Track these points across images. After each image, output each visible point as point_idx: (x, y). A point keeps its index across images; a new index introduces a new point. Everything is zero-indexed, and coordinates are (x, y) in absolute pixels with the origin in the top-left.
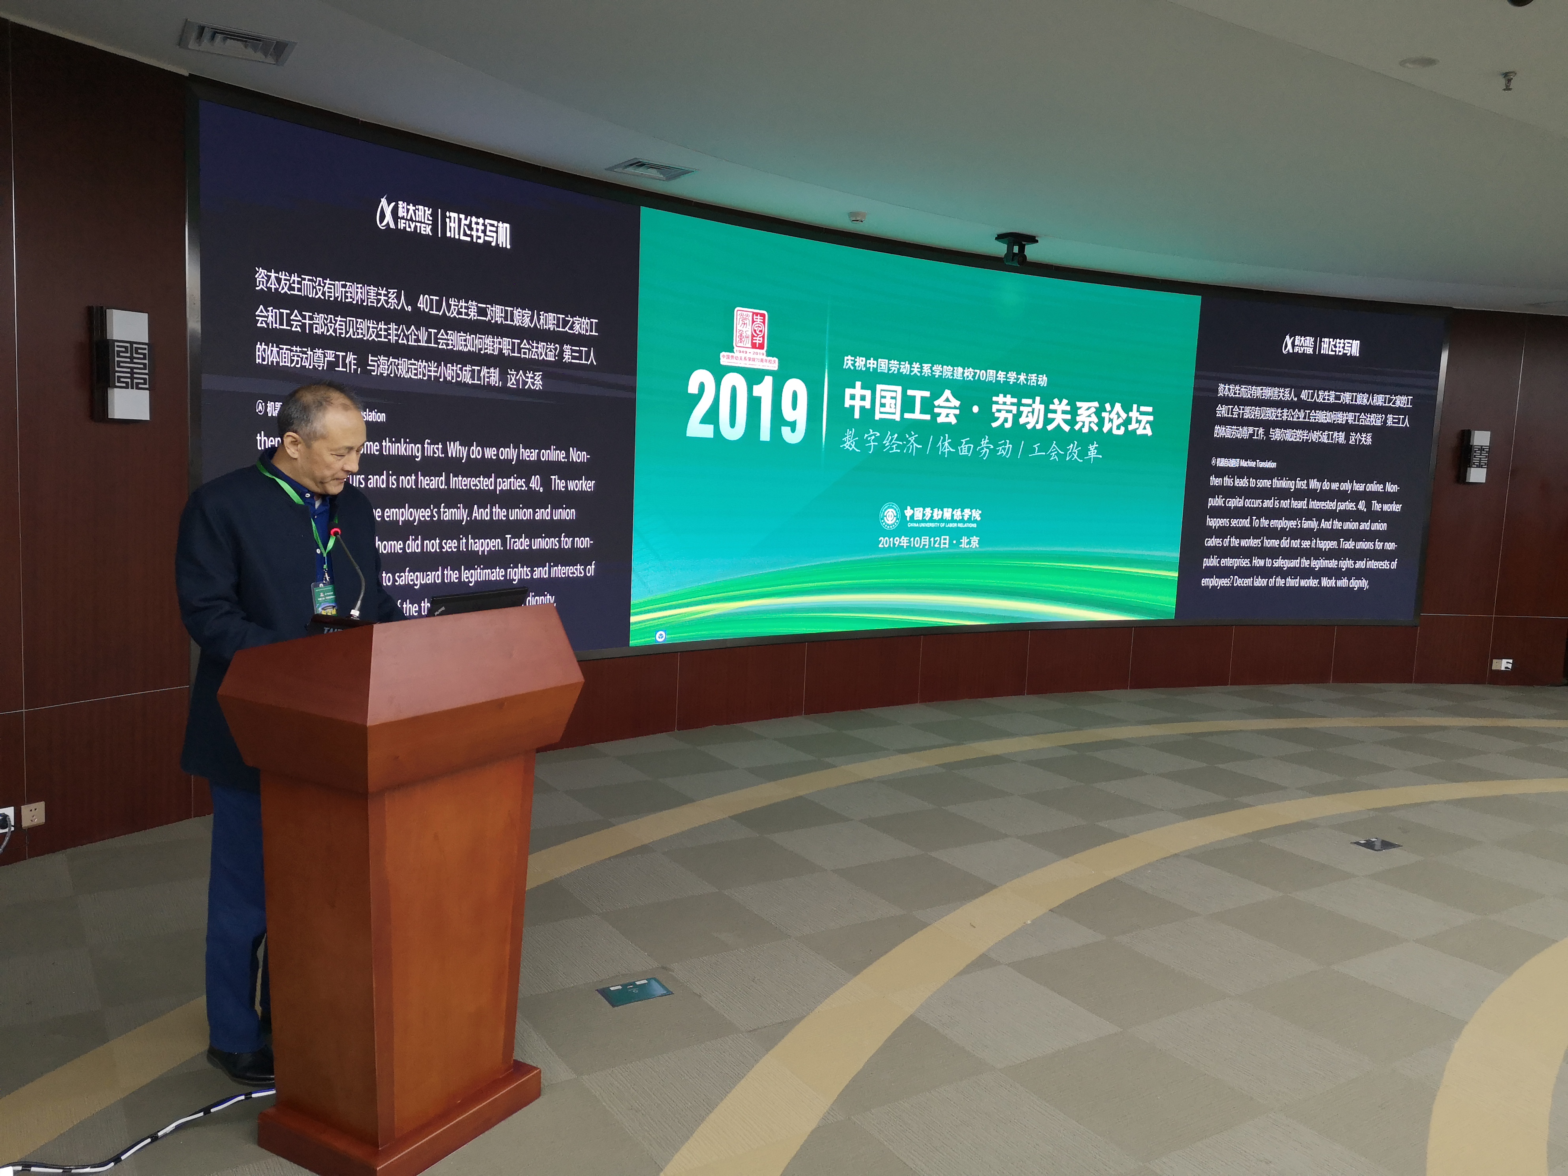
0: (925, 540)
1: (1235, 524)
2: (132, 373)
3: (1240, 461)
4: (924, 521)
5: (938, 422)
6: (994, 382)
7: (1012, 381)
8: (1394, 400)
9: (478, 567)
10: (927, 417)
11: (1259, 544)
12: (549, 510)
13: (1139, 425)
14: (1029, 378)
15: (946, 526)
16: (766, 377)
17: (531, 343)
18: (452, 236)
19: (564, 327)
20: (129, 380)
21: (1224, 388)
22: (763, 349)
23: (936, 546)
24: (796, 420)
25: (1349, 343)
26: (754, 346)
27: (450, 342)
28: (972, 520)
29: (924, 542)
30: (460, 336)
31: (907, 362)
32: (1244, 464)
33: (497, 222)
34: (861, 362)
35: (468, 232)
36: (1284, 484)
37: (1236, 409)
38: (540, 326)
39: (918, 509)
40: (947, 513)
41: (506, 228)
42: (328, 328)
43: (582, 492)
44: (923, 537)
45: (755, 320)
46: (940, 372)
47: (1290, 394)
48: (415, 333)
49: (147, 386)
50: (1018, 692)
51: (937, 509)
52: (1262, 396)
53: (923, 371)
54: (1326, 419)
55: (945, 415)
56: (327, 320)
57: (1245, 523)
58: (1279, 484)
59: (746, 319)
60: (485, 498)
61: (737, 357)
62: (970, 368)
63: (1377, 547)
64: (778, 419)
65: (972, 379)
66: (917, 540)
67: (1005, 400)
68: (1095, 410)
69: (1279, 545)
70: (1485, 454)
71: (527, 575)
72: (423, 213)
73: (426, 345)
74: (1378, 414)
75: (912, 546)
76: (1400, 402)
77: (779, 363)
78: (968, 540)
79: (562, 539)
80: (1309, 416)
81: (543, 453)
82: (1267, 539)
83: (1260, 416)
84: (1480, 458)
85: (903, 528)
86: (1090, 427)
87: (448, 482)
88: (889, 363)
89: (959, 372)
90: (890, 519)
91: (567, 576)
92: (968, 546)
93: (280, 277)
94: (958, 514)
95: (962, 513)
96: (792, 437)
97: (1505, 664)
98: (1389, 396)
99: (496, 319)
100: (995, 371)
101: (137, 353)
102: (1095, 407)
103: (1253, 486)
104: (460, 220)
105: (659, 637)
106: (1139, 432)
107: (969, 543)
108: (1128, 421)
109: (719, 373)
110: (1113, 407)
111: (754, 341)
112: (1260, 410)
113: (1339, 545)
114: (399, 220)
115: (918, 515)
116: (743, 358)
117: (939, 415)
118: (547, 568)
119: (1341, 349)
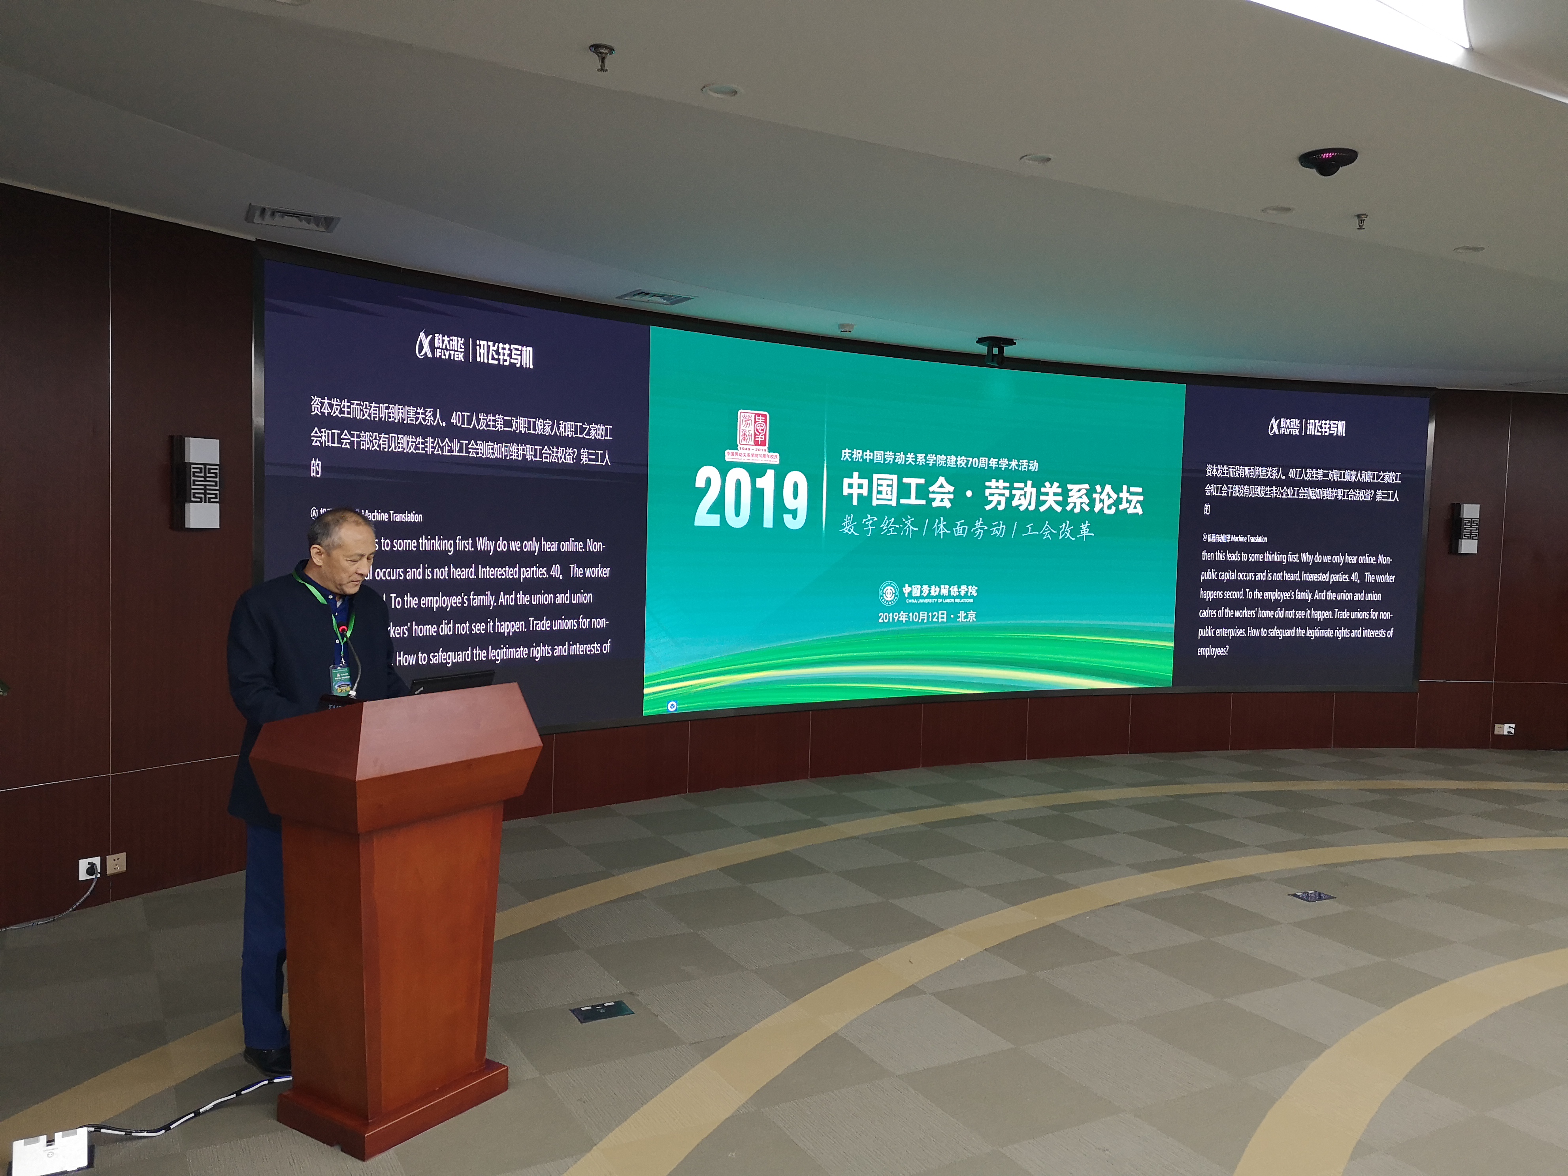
0: (923, 615)
1: (1229, 596)
2: (205, 490)
3: (1231, 536)
4: (921, 597)
5: (933, 506)
6: (986, 468)
7: (1004, 467)
8: (1382, 477)
9: (504, 647)
10: (923, 502)
11: (1253, 615)
12: (568, 595)
13: (1130, 505)
14: (1020, 464)
15: (944, 602)
16: (769, 471)
17: (551, 449)
18: (482, 361)
19: (581, 434)
20: (202, 496)
21: (1212, 468)
22: (765, 445)
23: (934, 620)
24: (797, 509)
25: (1334, 424)
26: (756, 443)
27: (479, 451)
28: (969, 595)
29: (922, 616)
30: (488, 445)
31: (902, 453)
32: (1235, 539)
33: (521, 347)
34: (858, 454)
35: (496, 357)
36: (1276, 557)
37: (1225, 488)
38: (560, 433)
39: (915, 586)
40: (944, 590)
41: (530, 351)
42: (373, 444)
43: (598, 579)
44: (921, 613)
45: (757, 420)
46: (934, 461)
47: (1278, 472)
48: (448, 445)
49: (217, 500)
50: (1020, 756)
51: (934, 586)
52: (1250, 475)
53: (917, 460)
54: (1315, 495)
55: (940, 500)
56: (372, 437)
57: (1238, 595)
58: (1270, 557)
59: (748, 420)
60: (510, 586)
61: (741, 454)
62: (963, 457)
63: (1372, 617)
64: (780, 507)
65: (965, 467)
66: (916, 615)
67: (997, 484)
68: (1085, 492)
69: (1274, 615)
70: (1475, 526)
71: (548, 653)
72: (457, 342)
73: (459, 454)
74: (1367, 490)
75: (911, 620)
76: (1389, 478)
77: (780, 457)
78: (965, 614)
79: (581, 620)
80: (1298, 493)
81: (563, 544)
82: (1262, 610)
83: (1249, 494)
84: (1471, 530)
85: (901, 603)
86: (1081, 507)
87: (477, 572)
88: (884, 455)
89: (952, 460)
90: (889, 596)
91: (585, 653)
92: (965, 620)
93: (332, 403)
94: (954, 590)
95: (958, 589)
96: (793, 524)
97: (1507, 729)
98: (1377, 473)
99: (520, 430)
100: (987, 459)
101: (210, 473)
102: (1086, 489)
103: (1246, 560)
104: (489, 347)
105: (671, 707)
106: (1130, 511)
107: (967, 617)
108: (1119, 501)
109: (724, 469)
110: (1103, 489)
111: (756, 439)
112: (1249, 488)
113: (1333, 615)
114: (435, 350)
115: (916, 591)
116: (746, 455)
117: (934, 499)
118: (566, 647)
119: (1327, 430)
